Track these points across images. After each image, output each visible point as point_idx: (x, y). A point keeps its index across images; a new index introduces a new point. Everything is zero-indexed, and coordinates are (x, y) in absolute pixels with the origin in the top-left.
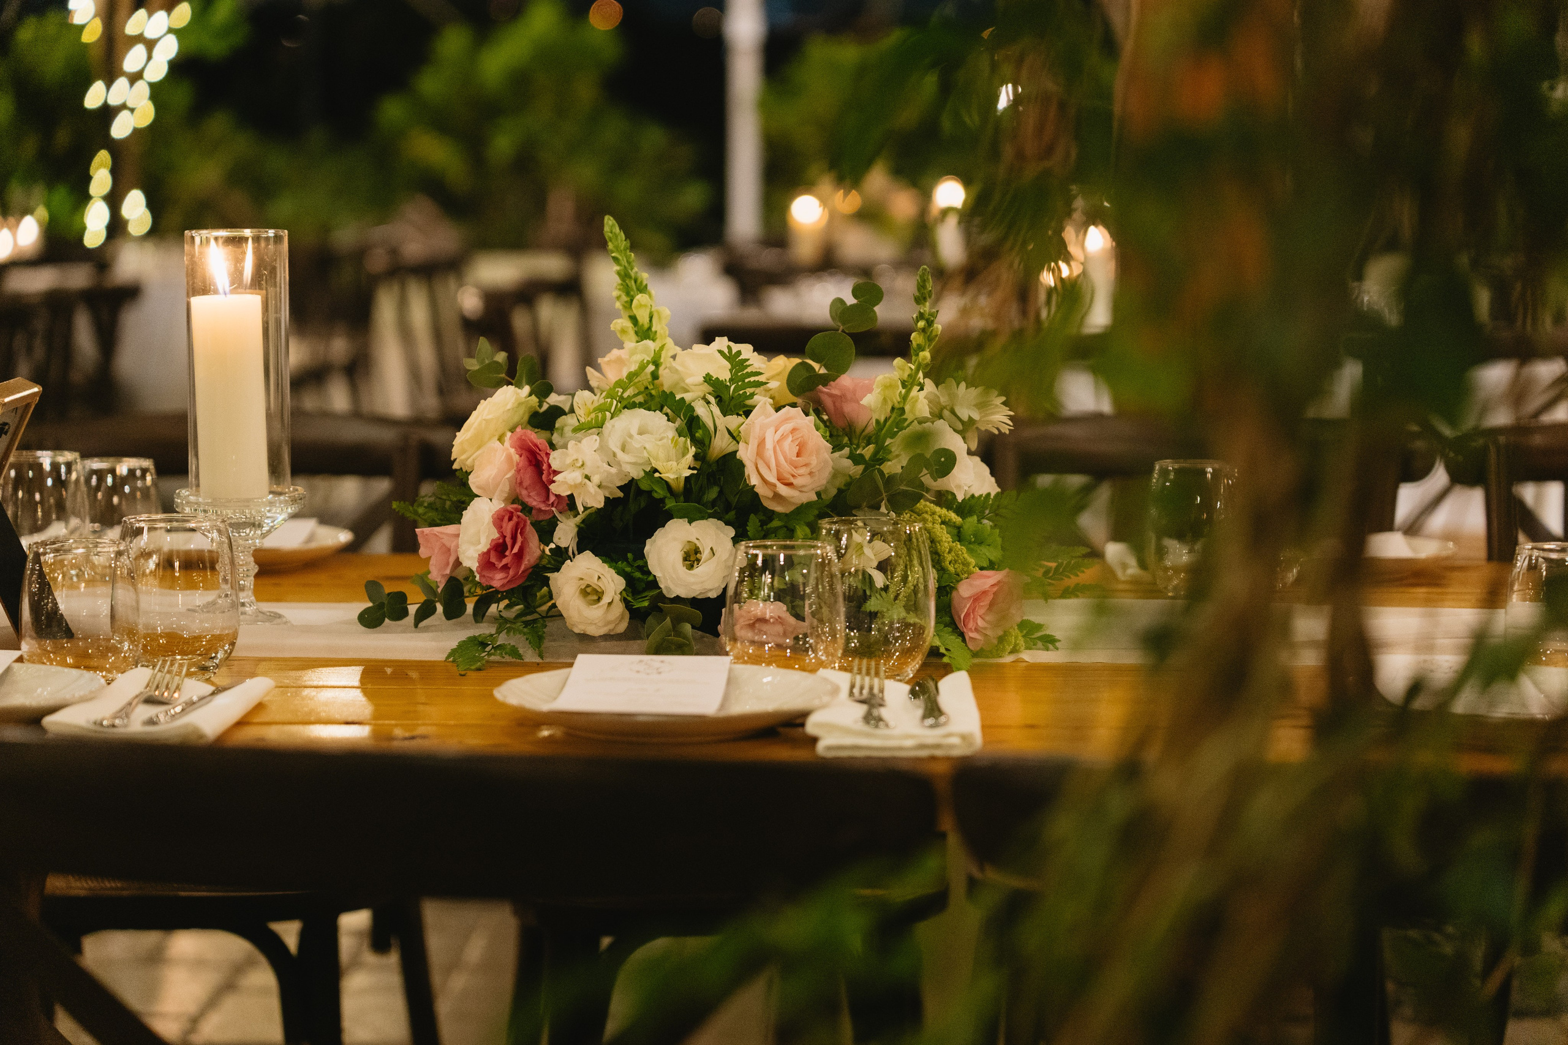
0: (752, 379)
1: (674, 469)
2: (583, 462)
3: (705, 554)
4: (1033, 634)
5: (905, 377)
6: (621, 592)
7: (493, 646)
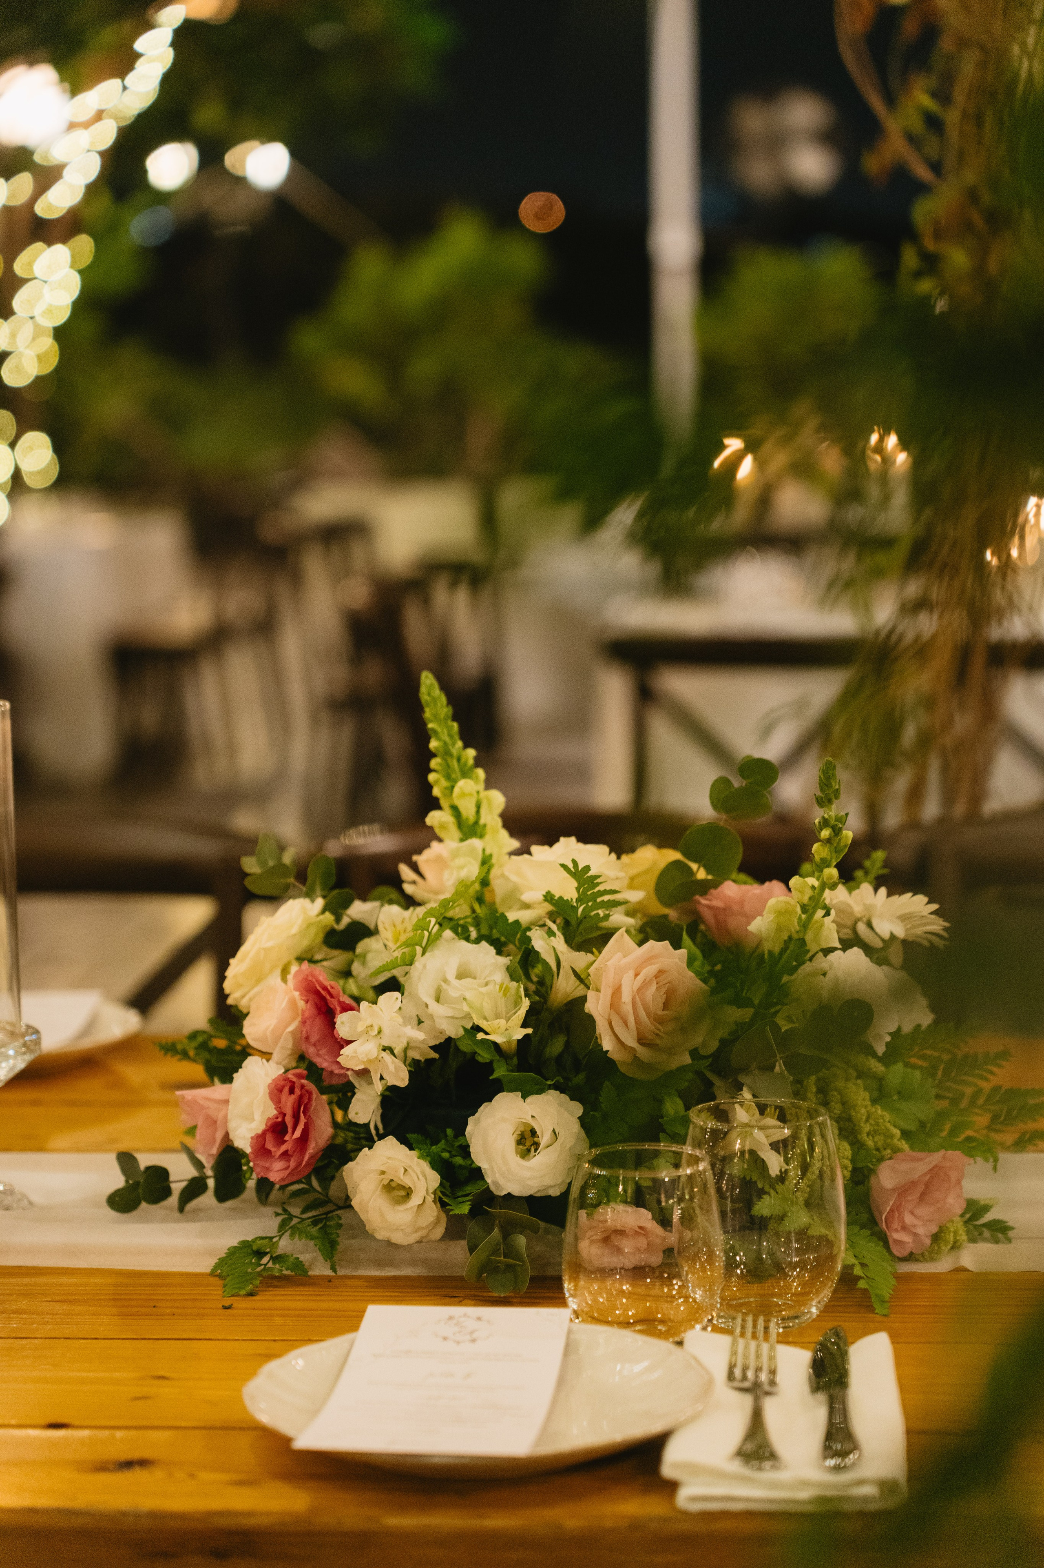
0: (606, 898)
1: (503, 1029)
2: (380, 1028)
3: (544, 1139)
4: (977, 1220)
5: (806, 900)
6: (435, 1190)
7: (271, 1257)
